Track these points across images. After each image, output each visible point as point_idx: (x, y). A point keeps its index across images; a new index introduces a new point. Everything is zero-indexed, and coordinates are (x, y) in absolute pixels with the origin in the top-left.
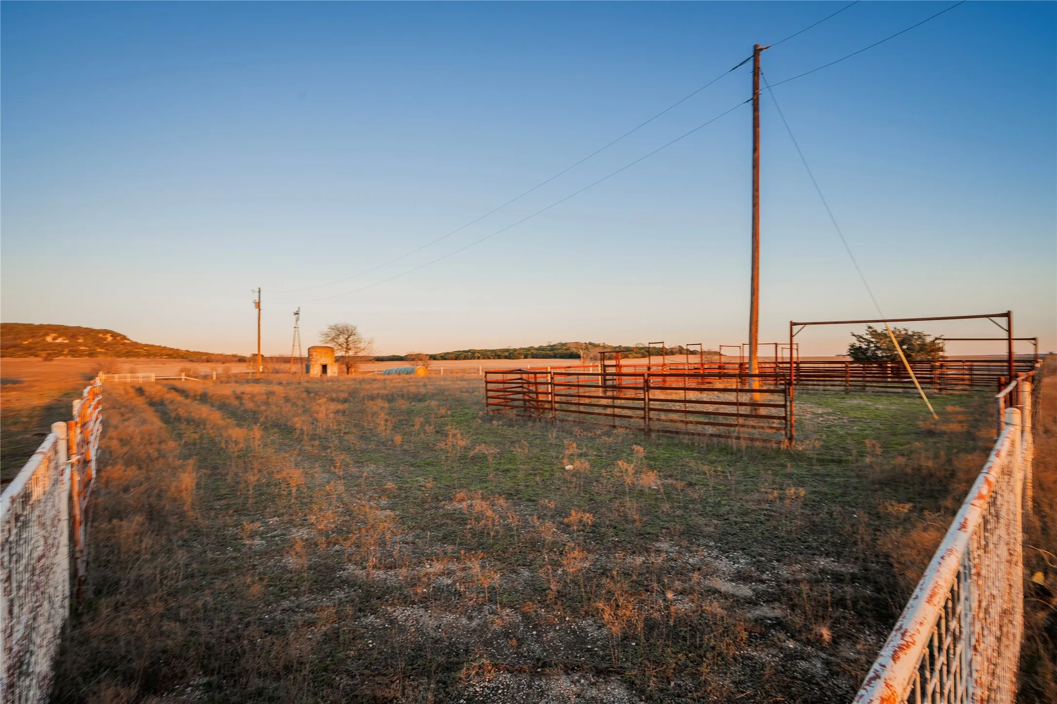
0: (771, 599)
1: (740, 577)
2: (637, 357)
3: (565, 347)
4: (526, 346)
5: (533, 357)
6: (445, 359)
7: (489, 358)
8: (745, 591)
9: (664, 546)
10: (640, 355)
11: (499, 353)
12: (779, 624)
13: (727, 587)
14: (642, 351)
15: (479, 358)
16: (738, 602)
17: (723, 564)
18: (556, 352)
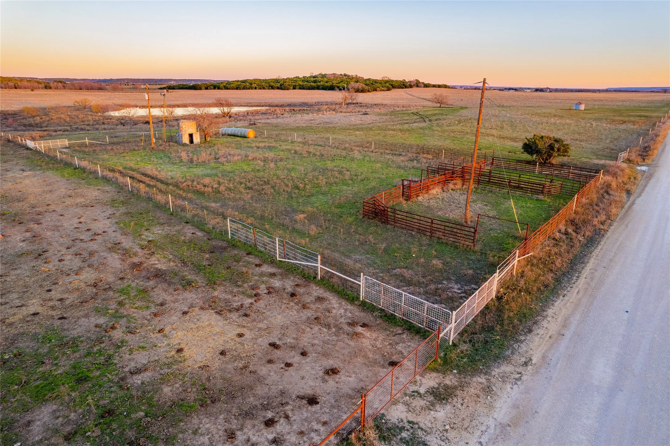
0: (463, 293)
1: (459, 289)
2: (383, 90)
3: (326, 79)
4: (292, 76)
5: (300, 89)
6: (228, 89)
7: (264, 88)
8: (459, 291)
9: (445, 282)
10: (386, 89)
11: (272, 84)
12: (464, 297)
13: (457, 291)
14: (387, 85)
15: (256, 88)
16: (458, 293)
17: (456, 286)
18: (319, 84)
